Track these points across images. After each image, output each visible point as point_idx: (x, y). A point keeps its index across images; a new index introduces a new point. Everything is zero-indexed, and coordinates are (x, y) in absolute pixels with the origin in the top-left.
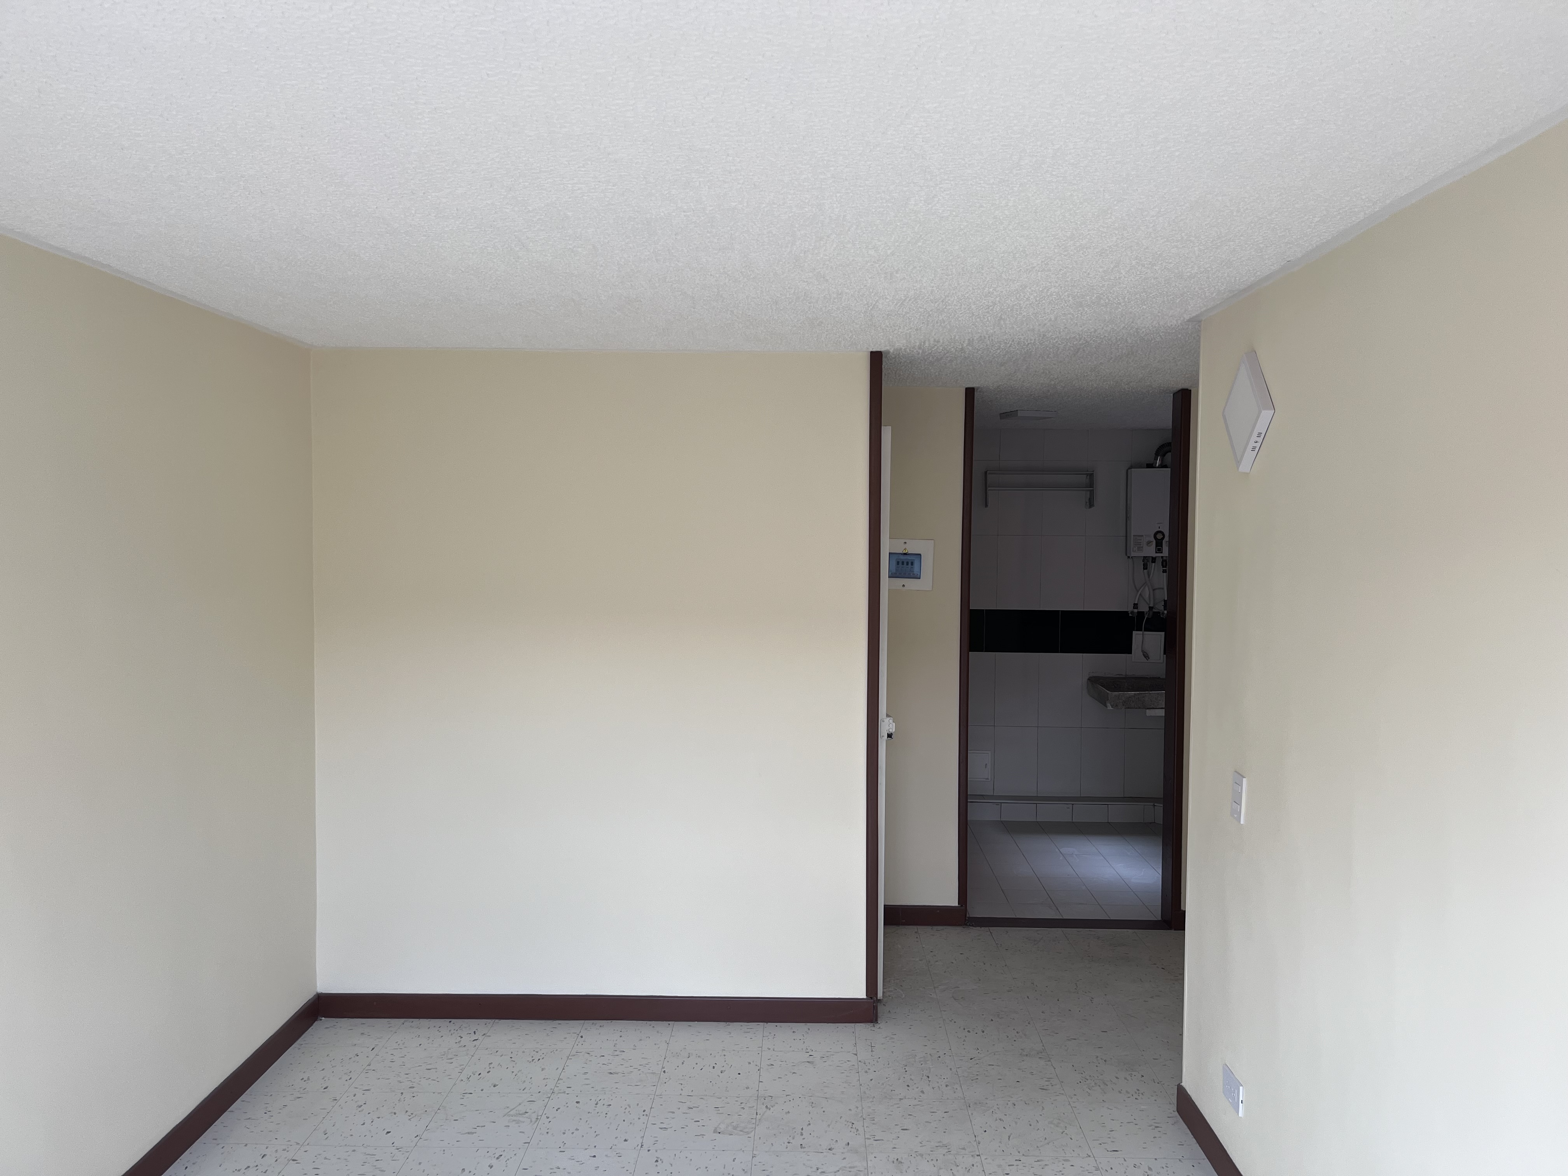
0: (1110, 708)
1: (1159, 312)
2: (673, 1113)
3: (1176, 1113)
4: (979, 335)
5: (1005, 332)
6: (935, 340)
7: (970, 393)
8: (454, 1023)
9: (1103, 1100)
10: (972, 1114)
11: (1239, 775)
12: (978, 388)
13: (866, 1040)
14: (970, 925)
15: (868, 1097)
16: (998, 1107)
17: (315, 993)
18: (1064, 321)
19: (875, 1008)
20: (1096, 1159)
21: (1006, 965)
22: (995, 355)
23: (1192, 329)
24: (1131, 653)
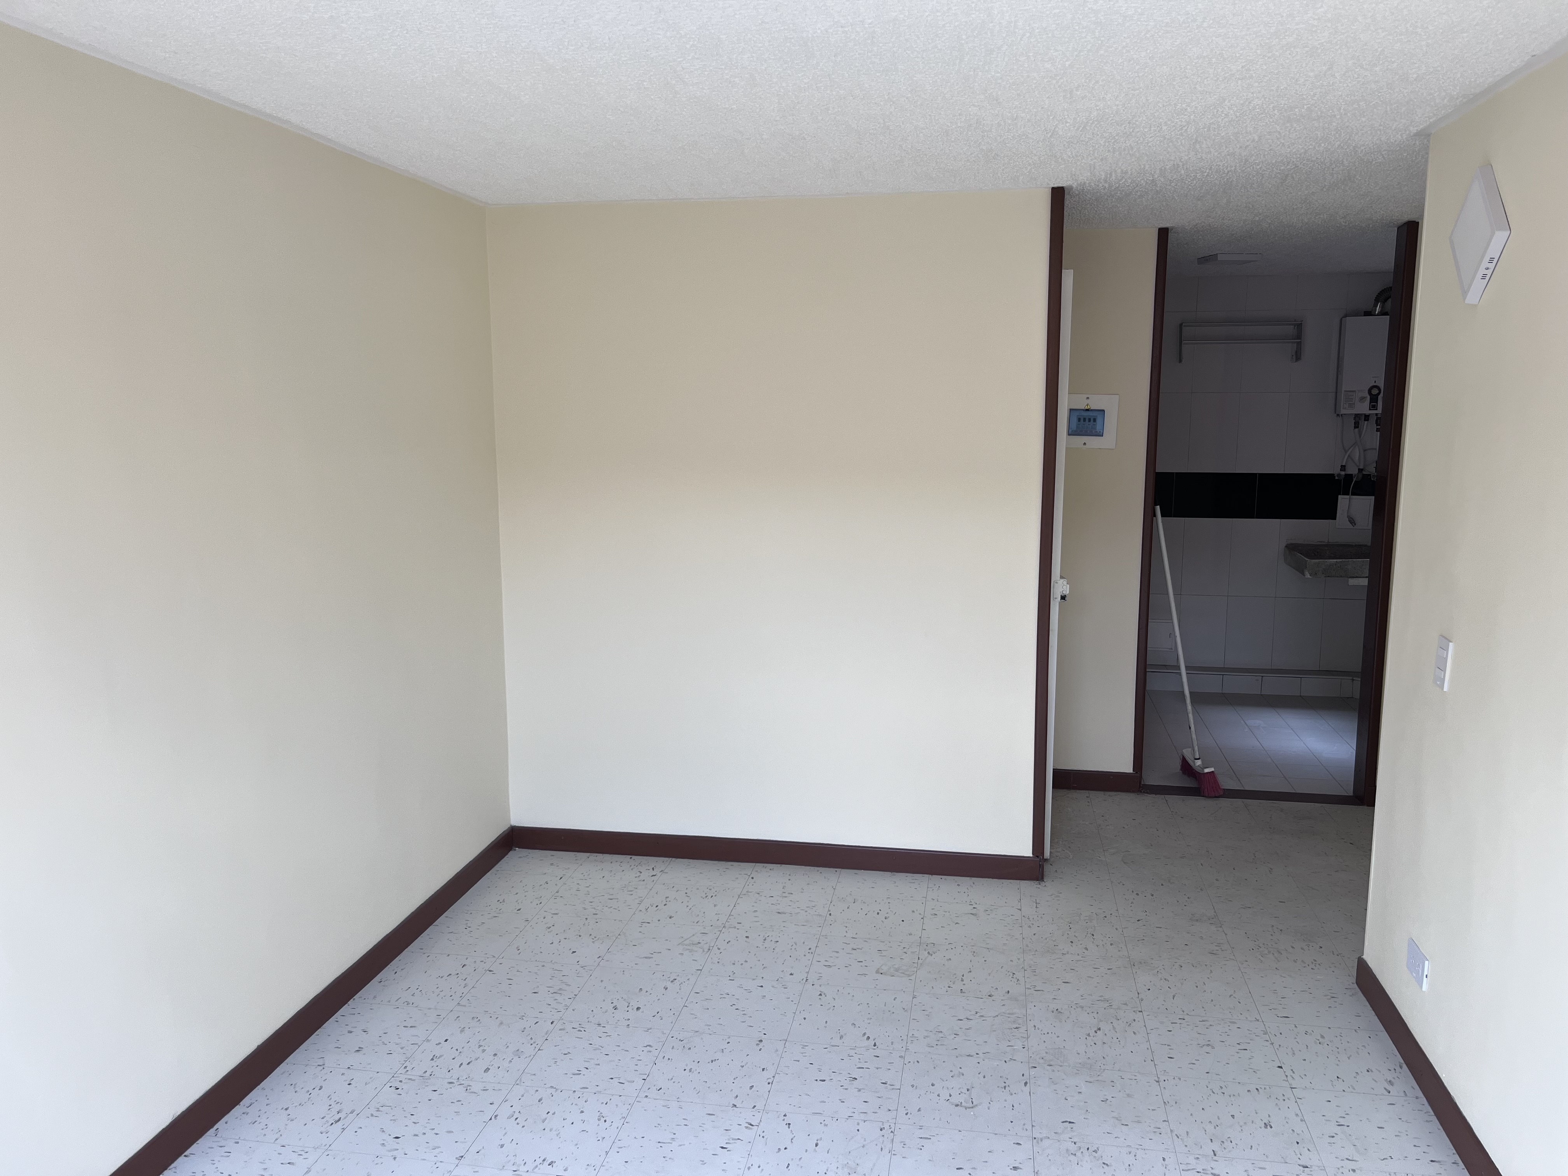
0: (1308, 576)
1: (1380, 125)
2: (838, 952)
3: (1355, 985)
4: (1172, 162)
5: (1202, 157)
6: (1122, 170)
7: (1163, 234)
8: (634, 860)
9: (1276, 968)
10: (1136, 972)
11: (1445, 640)
12: (1172, 228)
13: (1031, 896)
14: (1144, 792)
15: (1030, 950)
16: (1164, 967)
17: (509, 826)
18: (1269, 141)
19: (1041, 867)
20: (1264, 1023)
21: (1180, 833)
22: (1190, 187)
23: (1420, 145)
24: (1335, 519)
